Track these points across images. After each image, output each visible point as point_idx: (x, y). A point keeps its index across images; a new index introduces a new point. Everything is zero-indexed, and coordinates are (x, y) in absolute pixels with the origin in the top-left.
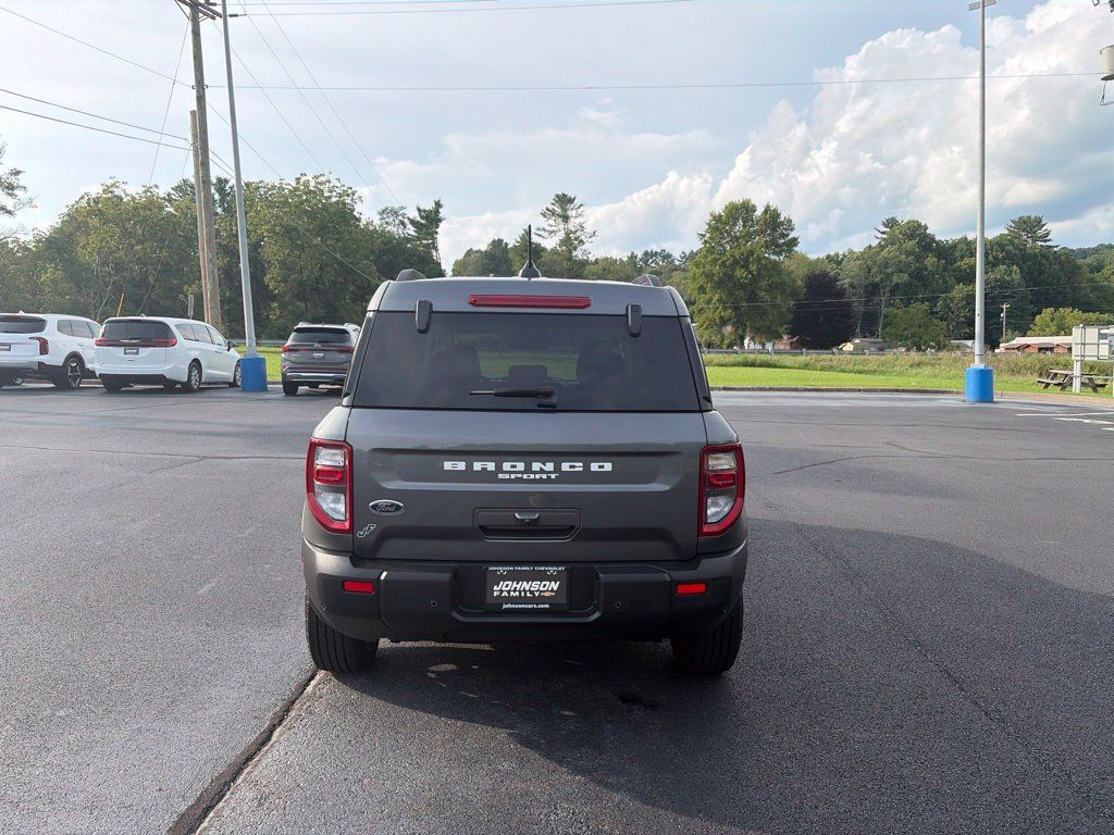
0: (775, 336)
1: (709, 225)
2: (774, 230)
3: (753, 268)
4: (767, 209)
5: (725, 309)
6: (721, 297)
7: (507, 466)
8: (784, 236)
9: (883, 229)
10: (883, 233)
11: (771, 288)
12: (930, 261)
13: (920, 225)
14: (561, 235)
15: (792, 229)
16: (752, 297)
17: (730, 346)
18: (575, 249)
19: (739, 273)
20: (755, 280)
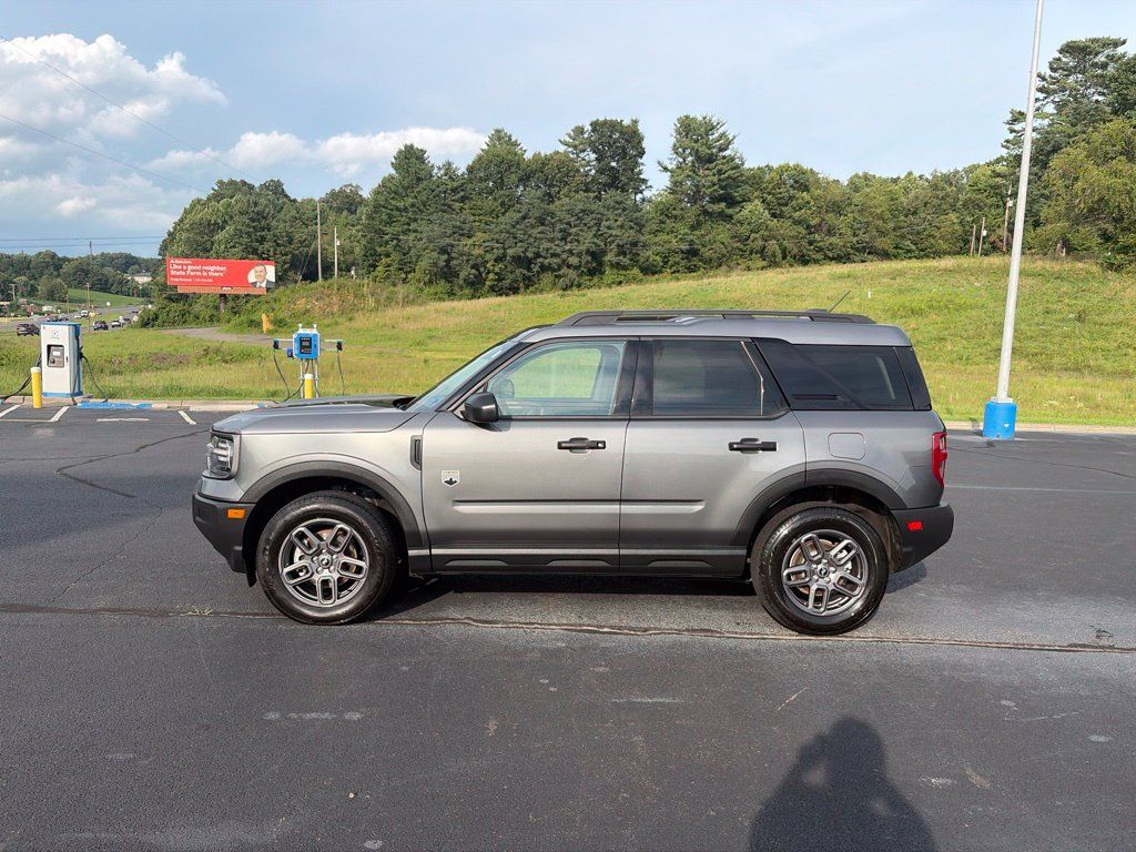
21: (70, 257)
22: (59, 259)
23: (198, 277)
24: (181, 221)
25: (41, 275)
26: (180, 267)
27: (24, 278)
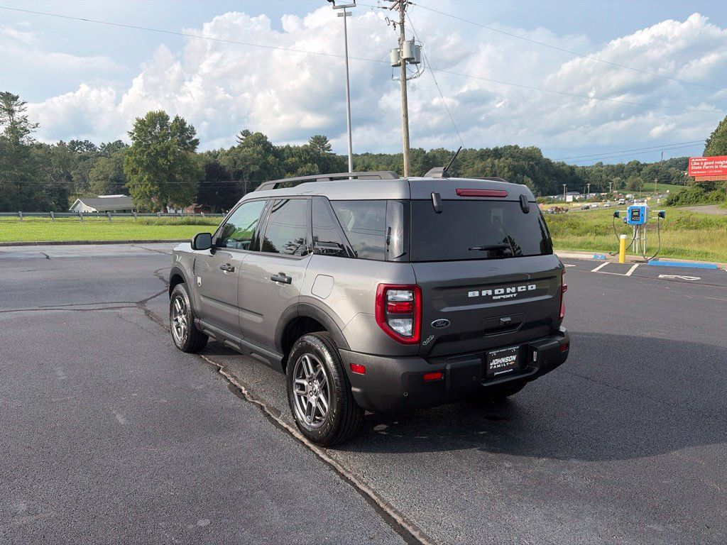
0: (186, 204)
1: (136, 126)
2: (182, 133)
3: (171, 158)
4: (177, 119)
5: (153, 185)
6: (150, 177)
7: (496, 292)
8: (189, 138)
9: (242, 137)
10: (242, 139)
11: (183, 172)
12: (271, 158)
13: (263, 136)
14: (8, 124)
15: (195, 134)
16: (171, 178)
17: (157, 210)
18: (22, 136)
19: (161, 161)
20: (172, 166)
21: (648, 163)
22: (642, 165)
23: (711, 169)
24: (717, 131)
25: (630, 175)
26: (698, 164)
27: (619, 178)
